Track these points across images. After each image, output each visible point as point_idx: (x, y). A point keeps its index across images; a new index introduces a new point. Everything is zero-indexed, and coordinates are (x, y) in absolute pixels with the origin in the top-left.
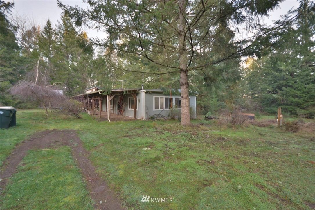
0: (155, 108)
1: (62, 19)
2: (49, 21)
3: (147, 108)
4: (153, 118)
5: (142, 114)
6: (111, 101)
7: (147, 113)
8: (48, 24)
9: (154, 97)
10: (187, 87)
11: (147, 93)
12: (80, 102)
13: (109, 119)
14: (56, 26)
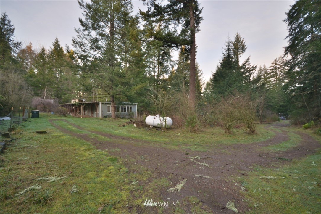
0: (108, 112)
1: (53, 46)
2: (43, 47)
3: (102, 111)
4: (105, 117)
5: (100, 115)
6: (83, 108)
7: (102, 114)
8: (43, 50)
9: (107, 106)
10: (113, 102)
11: (102, 104)
12: (67, 108)
13: (82, 117)
14: (49, 51)
